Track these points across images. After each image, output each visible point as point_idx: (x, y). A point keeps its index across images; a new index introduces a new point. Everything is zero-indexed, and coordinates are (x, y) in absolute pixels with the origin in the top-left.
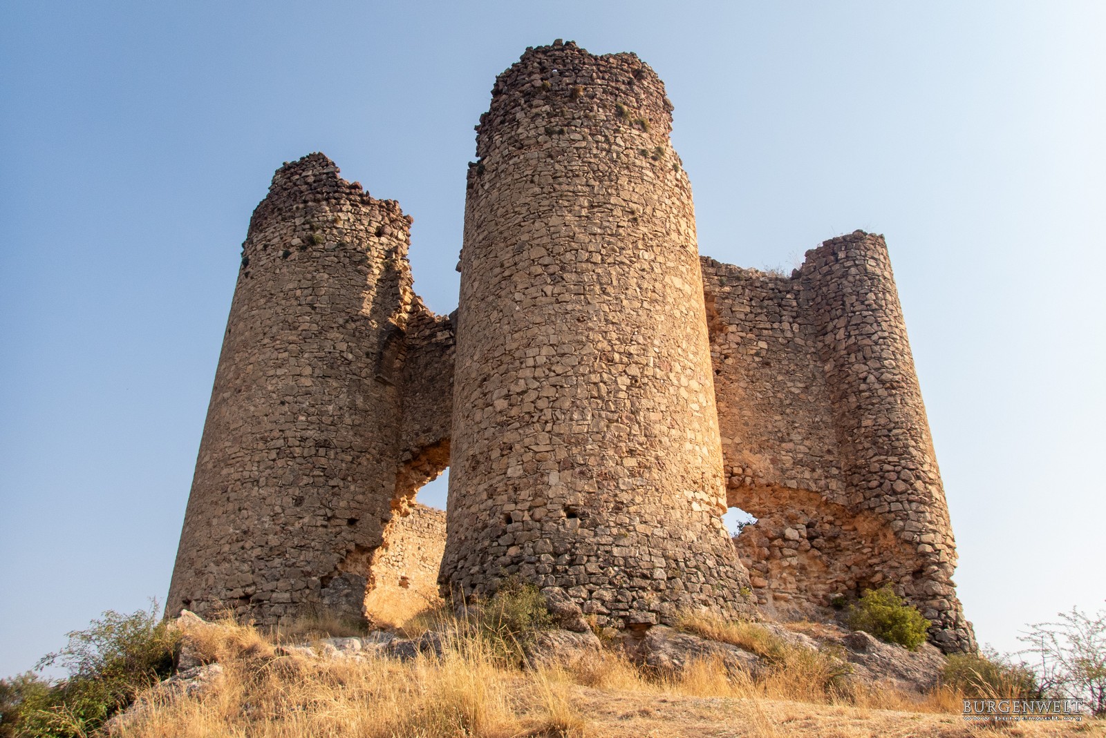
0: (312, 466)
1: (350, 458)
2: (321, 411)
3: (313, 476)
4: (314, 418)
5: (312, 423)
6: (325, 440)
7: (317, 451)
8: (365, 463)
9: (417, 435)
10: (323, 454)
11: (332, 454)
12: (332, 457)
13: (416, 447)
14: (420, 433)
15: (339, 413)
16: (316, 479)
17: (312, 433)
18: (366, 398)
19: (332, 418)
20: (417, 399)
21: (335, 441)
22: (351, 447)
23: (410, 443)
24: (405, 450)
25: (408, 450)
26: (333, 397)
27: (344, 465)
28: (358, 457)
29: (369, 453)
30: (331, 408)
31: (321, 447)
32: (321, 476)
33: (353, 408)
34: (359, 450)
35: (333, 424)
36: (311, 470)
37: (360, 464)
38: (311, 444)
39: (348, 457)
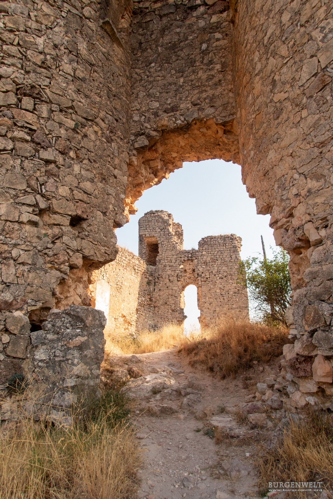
0: (10, 122)
2: (25, 42)
3: (13, 139)
4: (14, 50)
5: (10, 56)
7: (20, 100)
10: (30, 107)
11: (44, 109)
12: (45, 114)
13: (155, 130)
14: (160, 113)
15: (53, 53)
17: (10, 70)
19: (42, 57)
21: (47, 91)
22: (72, 107)
23: (146, 125)
24: (138, 135)
25: (143, 134)
26: (43, 27)
27: (63, 131)
28: (83, 126)
29: (97, 124)
30: (40, 41)
31: (25, 95)
32: (27, 141)
33: (73, 51)
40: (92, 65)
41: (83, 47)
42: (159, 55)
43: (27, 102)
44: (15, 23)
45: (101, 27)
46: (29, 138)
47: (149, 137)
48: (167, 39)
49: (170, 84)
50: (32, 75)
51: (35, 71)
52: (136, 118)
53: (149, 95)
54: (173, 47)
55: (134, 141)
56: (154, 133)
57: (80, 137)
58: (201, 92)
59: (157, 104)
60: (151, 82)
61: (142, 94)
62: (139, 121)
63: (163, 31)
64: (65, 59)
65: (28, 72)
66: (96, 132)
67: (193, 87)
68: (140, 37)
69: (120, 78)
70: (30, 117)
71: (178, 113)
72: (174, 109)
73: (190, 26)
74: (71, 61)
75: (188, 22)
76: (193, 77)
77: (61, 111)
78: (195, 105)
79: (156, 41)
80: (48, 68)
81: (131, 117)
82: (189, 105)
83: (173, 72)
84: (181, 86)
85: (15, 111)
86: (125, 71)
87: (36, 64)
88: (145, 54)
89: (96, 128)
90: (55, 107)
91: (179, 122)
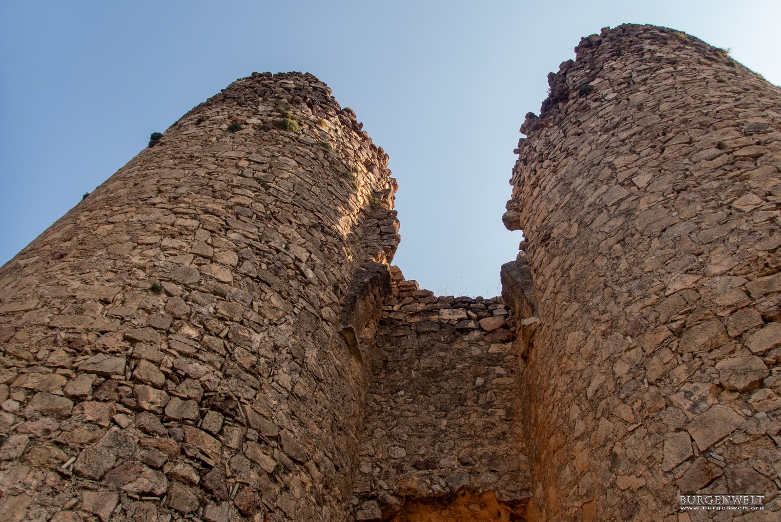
0: (176, 447)
1: (269, 464)
2: (237, 335)
3: (171, 477)
4: (217, 343)
5: (209, 349)
6: (228, 398)
7: (203, 415)
8: (297, 492)
9: (399, 468)
10: (215, 429)
11: (235, 435)
12: (234, 443)
13: (395, 494)
14: (407, 467)
15: (271, 356)
16: (177, 488)
17: (203, 368)
18: (323, 356)
19: (254, 358)
20: (400, 400)
21: (248, 407)
22: (277, 438)
23: (381, 482)
24: (365, 497)
25: (373, 498)
26: (266, 321)
27: (253, 475)
28: (287, 470)
29: (308, 471)
30: (257, 338)
31: (213, 408)
32: (192, 484)
33: (297, 358)
34: (293, 454)
35: (253, 370)
36: (172, 459)
37: (287, 488)
38: (193, 393)
39: (268, 459)
40: (318, 380)
41: (311, 354)
42: (412, 381)
43: (213, 420)
44: (230, 310)
45: (340, 333)
46: (196, 478)
47: (383, 504)
48: (425, 362)
49: (426, 425)
50: (233, 381)
51: (237, 376)
52: (366, 469)
53: (390, 436)
54: (434, 374)
55: (357, 508)
56: (393, 500)
57: (277, 489)
58: (476, 446)
59: (402, 453)
60: (396, 417)
61: (379, 433)
62: (370, 474)
63: (420, 351)
64: (285, 366)
65: (227, 376)
66: (303, 484)
67: (462, 436)
68: (387, 354)
69: (353, 404)
70: (210, 444)
71: (436, 472)
72: (430, 464)
73: (459, 352)
74: (292, 371)
75: (456, 346)
76: (462, 421)
77: (260, 441)
78: (465, 464)
79: (409, 362)
80: (257, 375)
81: (358, 466)
82: (455, 463)
83: (432, 408)
84: (443, 431)
85: (190, 430)
86: (360, 395)
87: (241, 367)
88: (391, 376)
89: (305, 478)
90: (252, 434)
91: (437, 487)
